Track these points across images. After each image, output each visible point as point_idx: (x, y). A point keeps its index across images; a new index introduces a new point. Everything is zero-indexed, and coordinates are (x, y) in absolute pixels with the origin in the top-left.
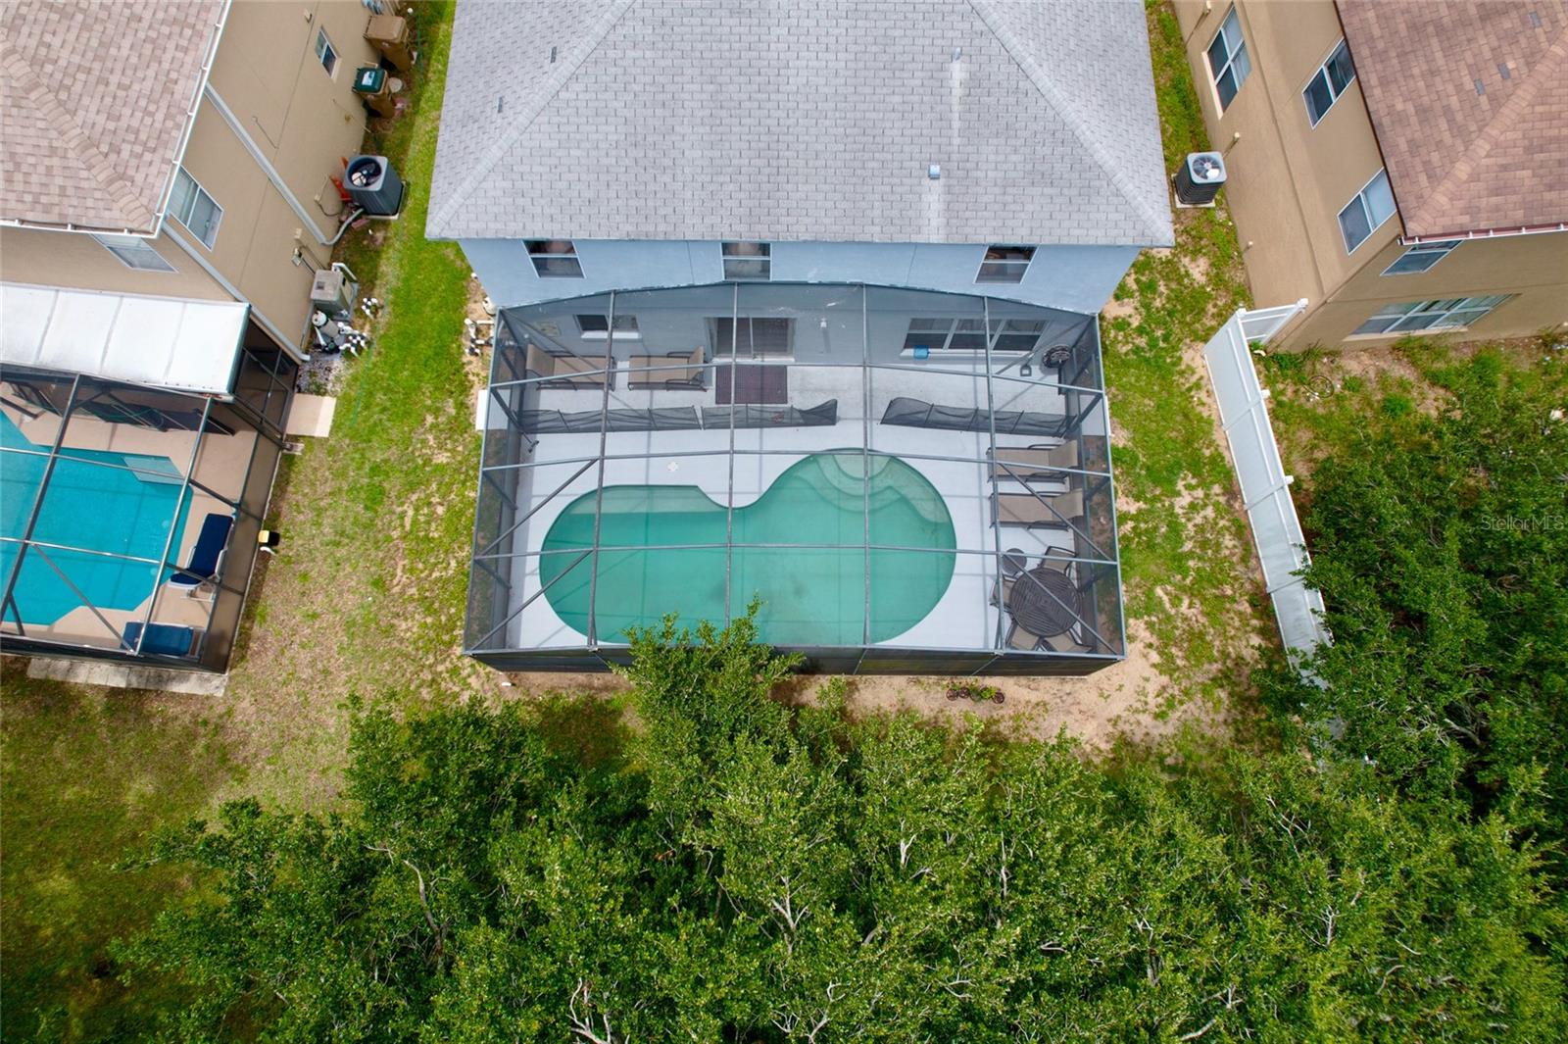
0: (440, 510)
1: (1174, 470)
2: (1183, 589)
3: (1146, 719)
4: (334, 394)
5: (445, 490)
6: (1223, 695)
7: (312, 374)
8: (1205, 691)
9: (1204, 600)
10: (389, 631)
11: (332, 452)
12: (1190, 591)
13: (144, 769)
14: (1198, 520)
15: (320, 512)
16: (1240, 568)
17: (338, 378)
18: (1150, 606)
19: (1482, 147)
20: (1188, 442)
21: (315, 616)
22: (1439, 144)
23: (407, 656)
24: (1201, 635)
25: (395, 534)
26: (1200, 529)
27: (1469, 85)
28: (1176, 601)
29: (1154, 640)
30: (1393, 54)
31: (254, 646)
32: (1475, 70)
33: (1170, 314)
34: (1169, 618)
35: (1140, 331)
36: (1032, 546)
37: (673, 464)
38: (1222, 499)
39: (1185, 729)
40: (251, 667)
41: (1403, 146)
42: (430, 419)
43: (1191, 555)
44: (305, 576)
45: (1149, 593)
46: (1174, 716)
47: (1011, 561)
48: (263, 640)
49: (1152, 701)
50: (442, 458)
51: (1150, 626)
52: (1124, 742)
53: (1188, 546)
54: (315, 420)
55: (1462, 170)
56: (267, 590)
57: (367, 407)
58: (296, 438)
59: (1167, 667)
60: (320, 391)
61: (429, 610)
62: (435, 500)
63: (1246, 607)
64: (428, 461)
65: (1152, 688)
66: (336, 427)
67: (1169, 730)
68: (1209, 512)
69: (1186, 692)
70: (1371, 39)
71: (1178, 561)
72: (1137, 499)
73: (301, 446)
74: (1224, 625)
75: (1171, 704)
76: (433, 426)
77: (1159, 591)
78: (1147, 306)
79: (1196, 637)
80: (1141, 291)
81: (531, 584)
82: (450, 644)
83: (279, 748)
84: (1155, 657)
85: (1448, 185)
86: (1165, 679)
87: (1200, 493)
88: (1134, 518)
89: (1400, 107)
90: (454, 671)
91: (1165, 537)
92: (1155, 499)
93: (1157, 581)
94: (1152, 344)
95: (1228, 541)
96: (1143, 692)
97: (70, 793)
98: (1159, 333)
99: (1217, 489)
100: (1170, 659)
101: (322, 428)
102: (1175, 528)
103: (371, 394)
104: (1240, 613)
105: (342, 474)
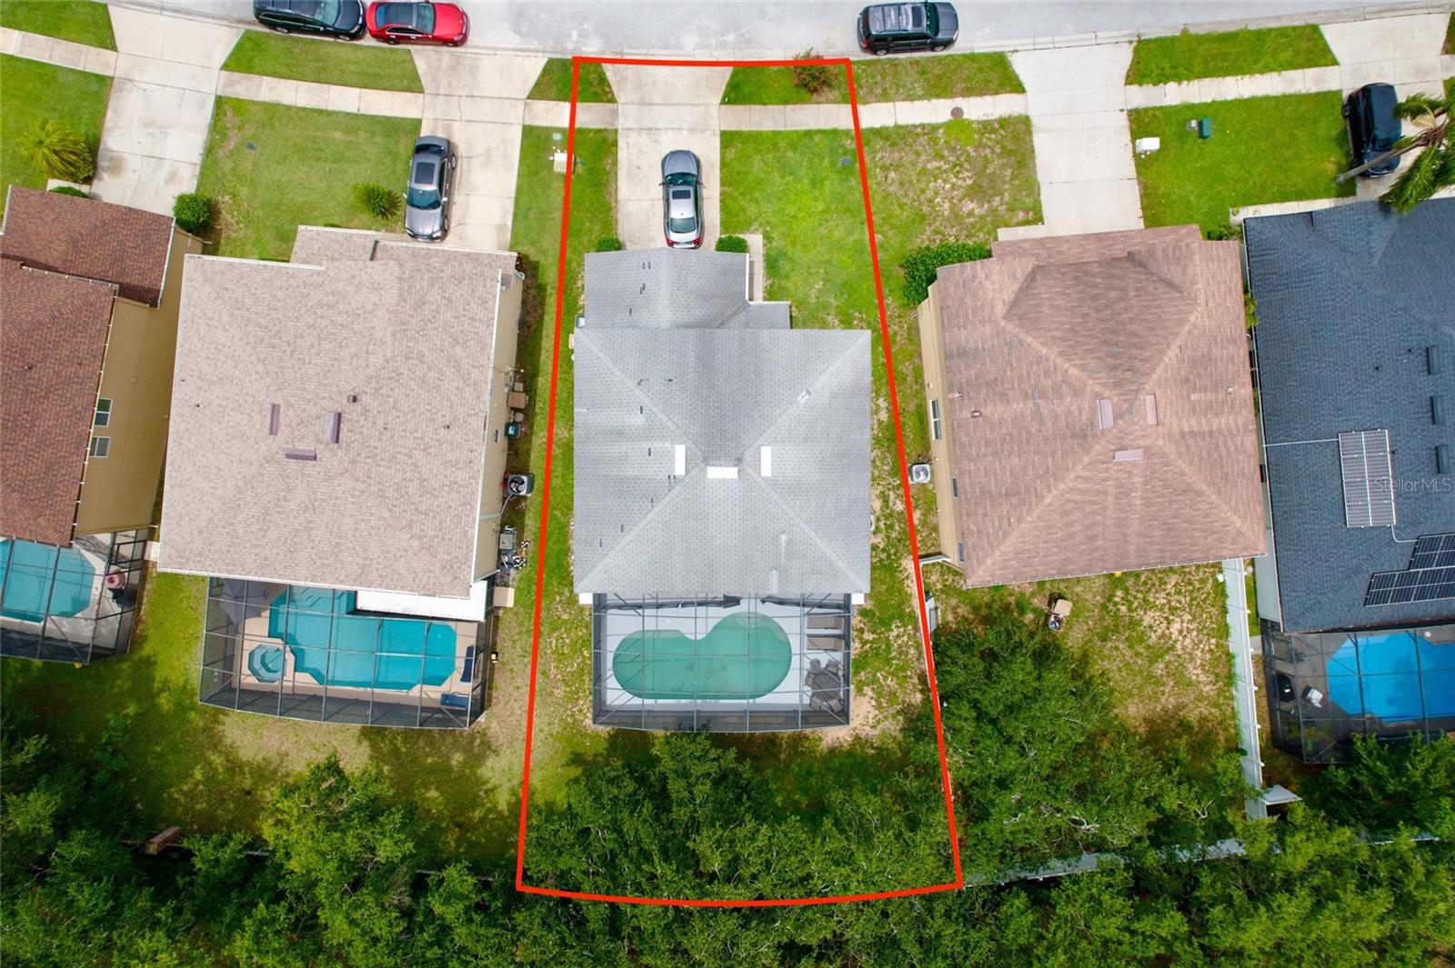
0: (567, 641)
1: (892, 618)
2: (889, 673)
3: (867, 728)
4: (513, 587)
5: (568, 631)
6: (901, 718)
7: (502, 577)
8: (894, 717)
9: (898, 678)
10: (551, 694)
11: (516, 614)
12: (892, 674)
13: (457, 750)
14: (900, 642)
15: (514, 642)
16: (916, 663)
17: (514, 579)
18: (874, 681)
19: (997, 553)
20: (899, 606)
21: (518, 688)
22: (983, 548)
23: (559, 704)
24: (895, 693)
25: (549, 652)
26: (900, 646)
27: (997, 525)
28: (885, 678)
29: (874, 696)
30: (973, 501)
31: (494, 701)
32: (1000, 518)
33: (899, 541)
34: (882, 686)
35: (884, 550)
36: (824, 659)
37: (669, 621)
38: (912, 632)
39: (883, 731)
40: (494, 709)
41: (970, 546)
42: (558, 598)
43: (894, 658)
44: (512, 670)
45: (875, 675)
46: (879, 727)
47: (815, 663)
48: (497, 698)
49: (870, 721)
50: (565, 617)
51: (873, 689)
52: (857, 738)
53: (894, 654)
54: (506, 600)
55: (989, 562)
56: (496, 677)
57: (529, 592)
58: (499, 608)
59: (879, 707)
60: (506, 585)
61: (567, 685)
62: (565, 636)
63: (916, 680)
64: (559, 618)
65: (871, 716)
66: (516, 603)
67: (876, 732)
68: (905, 638)
69: (886, 718)
70: (966, 492)
71: (888, 661)
72: (873, 633)
73: (501, 612)
74: (905, 688)
75: (878, 722)
76: (560, 601)
77: (879, 674)
78: (888, 537)
79: (893, 694)
80: (886, 529)
81: (610, 673)
82: (578, 699)
83: (511, 743)
84: (874, 703)
85: (983, 567)
86: (877, 712)
87: (902, 630)
88: (871, 642)
89: (972, 527)
90: (580, 711)
91: (884, 650)
92: (882, 633)
93: (879, 670)
94: (889, 556)
95: (912, 651)
96: (867, 717)
97: (429, 760)
98: (892, 551)
99: (910, 627)
100: (880, 703)
101: (510, 604)
102: (889, 646)
103: (530, 586)
104: (913, 684)
105: (522, 624)
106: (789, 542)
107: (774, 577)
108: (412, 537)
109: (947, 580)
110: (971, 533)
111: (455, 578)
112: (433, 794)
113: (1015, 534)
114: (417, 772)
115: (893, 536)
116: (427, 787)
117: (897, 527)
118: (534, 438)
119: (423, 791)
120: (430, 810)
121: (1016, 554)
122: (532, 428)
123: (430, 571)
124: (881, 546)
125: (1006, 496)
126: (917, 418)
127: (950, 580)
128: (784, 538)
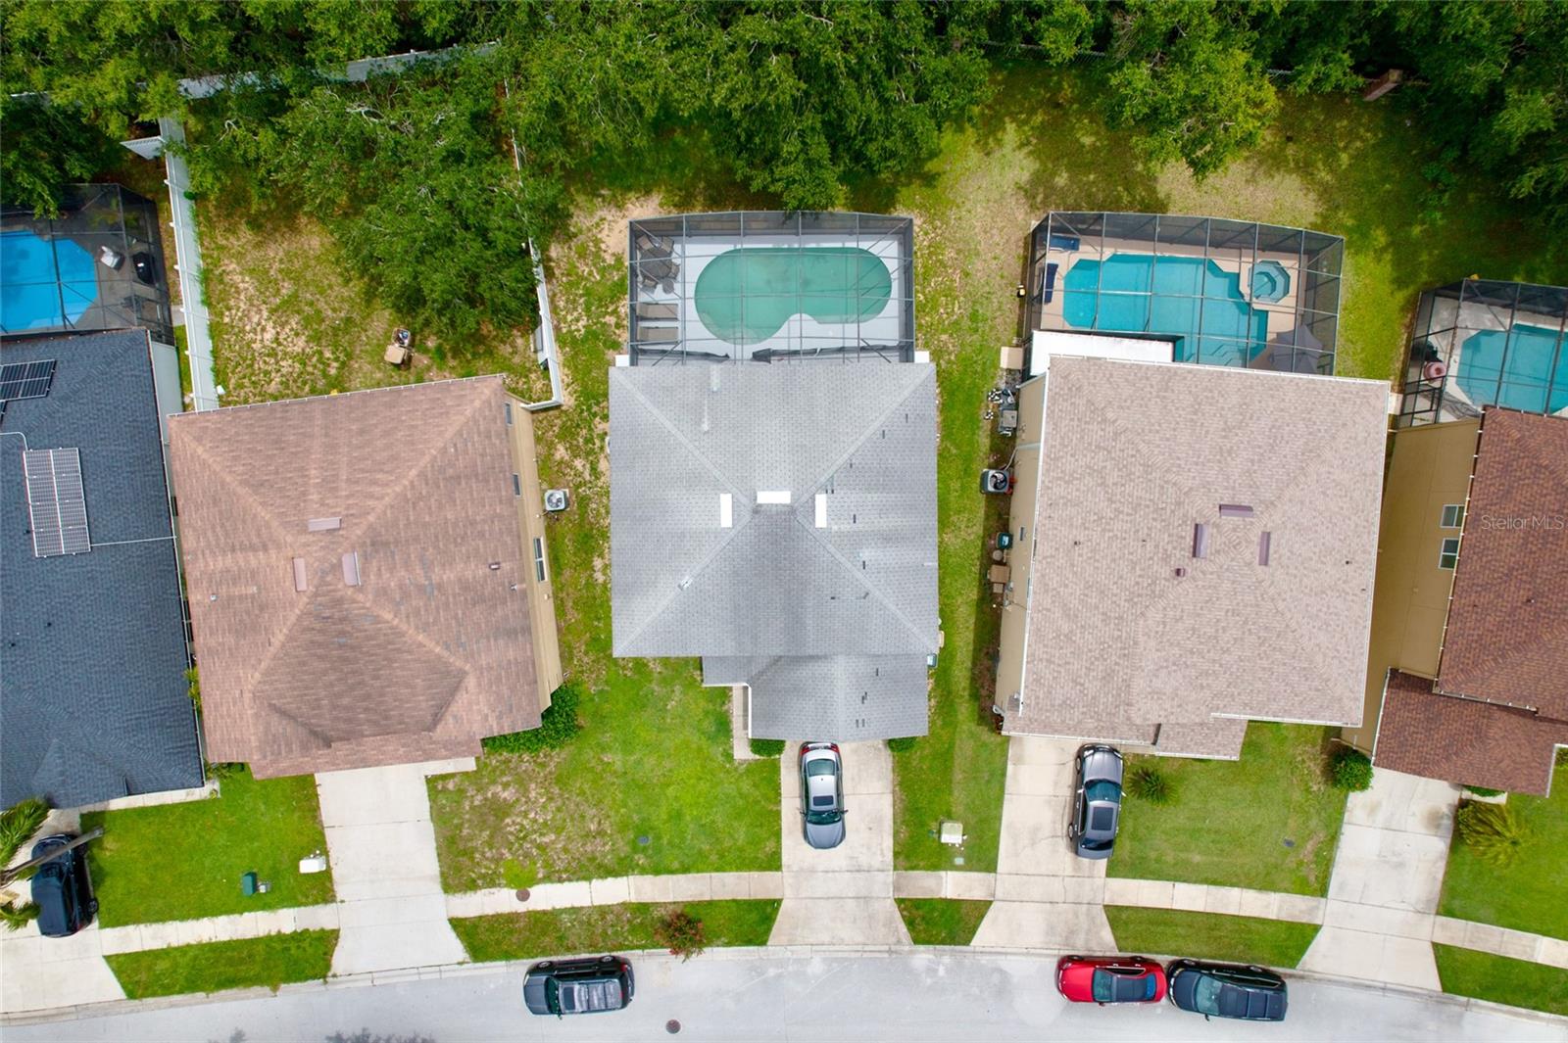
0: (942, 311)
1: (585, 340)
2: (586, 279)
3: (609, 218)
4: (1002, 369)
5: (941, 321)
6: (572, 229)
7: (1014, 380)
8: (581, 231)
9: (577, 274)
10: (959, 251)
11: (998, 340)
12: (583, 278)
13: (1062, 189)
14: (575, 314)
15: (1000, 309)
16: (557, 291)
17: (1001, 377)
18: (603, 271)
19: (468, 413)
20: (576, 353)
21: (995, 258)
22: (484, 419)
23: (950, 241)
24: (580, 257)
25: (962, 299)
26: (575, 309)
27: (469, 444)
28: (591, 273)
29: (603, 254)
30: (497, 470)
31: (1021, 244)
32: (466, 452)
33: (578, 425)
34: (594, 265)
35: (595, 415)
36: (659, 294)
37: (831, 334)
38: (562, 325)
39: (591, 214)
40: (1021, 234)
41: (498, 421)
42: (953, 358)
43: (581, 296)
44: (1002, 277)
45: (603, 277)
46: (596, 219)
47: (668, 289)
48: (1018, 247)
49: (606, 226)
50: (944, 337)
51: (604, 261)
52: (620, 207)
53: (582, 301)
54: (1009, 355)
55: (477, 403)
56: (1020, 270)
57: (984, 363)
58: (1017, 346)
59: (597, 242)
60: (1009, 371)
61: (941, 262)
62: (945, 316)
63: (557, 272)
64: (951, 335)
65: (606, 232)
66: (998, 352)
67: (600, 213)
68: (569, 318)
69: (589, 230)
70: (505, 479)
71: (588, 293)
72: (605, 323)
73: (1015, 342)
74: (568, 263)
75: (597, 224)
76: (950, 354)
77: (598, 278)
78: (590, 429)
79: (582, 256)
80: (592, 439)
81: (894, 276)
82: (929, 246)
83: (1002, 198)
84: (603, 246)
85: (484, 398)
86: (599, 236)
87: (573, 328)
88: (607, 313)
89: (498, 442)
90: (926, 234)
91: (592, 304)
92: (595, 324)
93: (598, 283)
94: (589, 408)
95: (562, 304)
96: (610, 230)
97: (1092, 177)
98: (585, 414)
99: (564, 330)
100: (596, 245)
101: (1005, 351)
102: (588, 310)
103: (984, 370)
104: (559, 268)
105: (992, 328)
106: (699, 422)
107: (715, 383)
108: (1114, 422)
109: (525, 383)
110: (498, 435)
111: (1066, 377)
112: (1087, 140)
113: (448, 435)
114: (1105, 164)
115: (584, 431)
116: (1094, 148)
117: (581, 440)
118: (981, 533)
119: (1098, 144)
120: (1091, 122)
121: (447, 413)
122: (983, 544)
123: (1094, 385)
124: (598, 419)
125: (459, 477)
126: (561, 561)
127: (521, 383)
128: (705, 427)
